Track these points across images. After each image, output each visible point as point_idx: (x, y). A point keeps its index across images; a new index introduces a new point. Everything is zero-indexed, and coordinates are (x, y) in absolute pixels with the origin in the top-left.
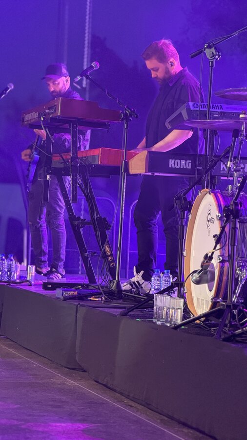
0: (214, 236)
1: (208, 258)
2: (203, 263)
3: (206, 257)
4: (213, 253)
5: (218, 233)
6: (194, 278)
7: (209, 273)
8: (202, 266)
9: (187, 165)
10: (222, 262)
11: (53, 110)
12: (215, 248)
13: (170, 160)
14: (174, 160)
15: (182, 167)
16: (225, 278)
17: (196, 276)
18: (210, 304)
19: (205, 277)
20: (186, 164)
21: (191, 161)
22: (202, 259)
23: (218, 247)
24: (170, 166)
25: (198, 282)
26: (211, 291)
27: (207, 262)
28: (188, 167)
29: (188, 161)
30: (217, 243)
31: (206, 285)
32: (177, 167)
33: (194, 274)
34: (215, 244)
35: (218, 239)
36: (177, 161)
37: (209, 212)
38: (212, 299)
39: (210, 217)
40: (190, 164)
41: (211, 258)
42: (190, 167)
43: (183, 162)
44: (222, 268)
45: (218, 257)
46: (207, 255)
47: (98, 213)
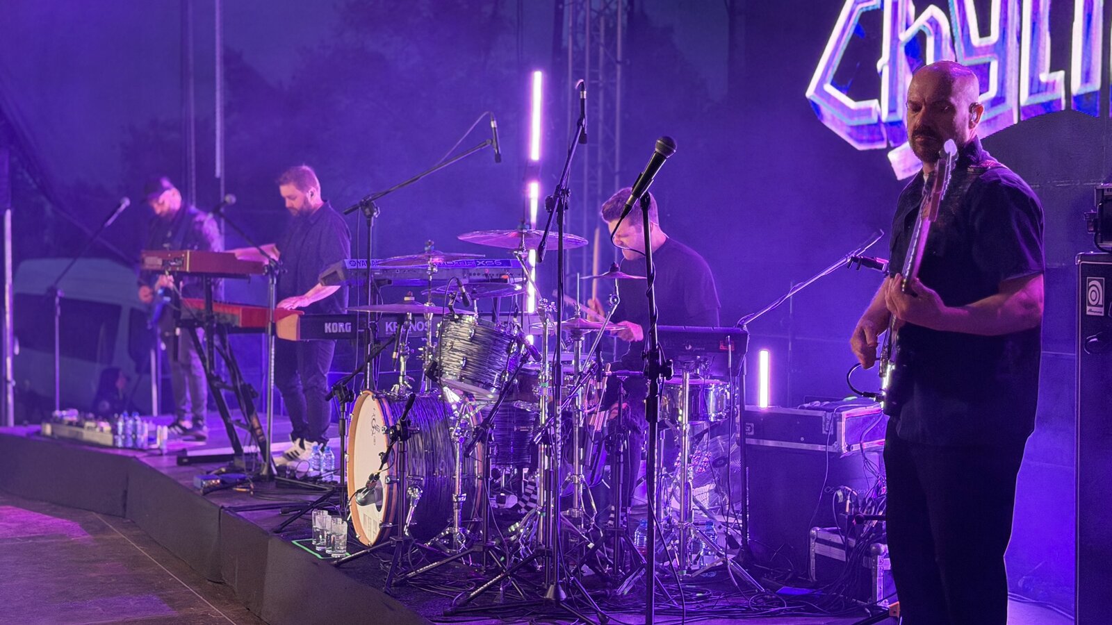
0: (380, 455)
1: (374, 478)
2: (368, 483)
3: (372, 477)
4: (379, 473)
5: (385, 451)
6: (359, 499)
7: (375, 492)
8: (367, 486)
9: (346, 328)
10: (390, 483)
11: (181, 262)
12: (381, 469)
13: (326, 324)
14: (330, 324)
15: (340, 331)
16: (394, 501)
17: (361, 496)
18: (378, 530)
19: (372, 497)
20: (344, 327)
21: (350, 324)
22: (368, 479)
23: (386, 466)
24: (326, 331)
25: (363, 503)
26: (379, 511)
27: (373, 482)
28: (347, 331)
29: (347, 324)
30: (383, 462)
31: (374, 504)
32: (334, 331)
33: (359, 494)
34: (381, 463)
35: (385, 458)
36: (333, 324)
37: (373, 417)
38: (380, 525)
39: (374, 424)
40: (350, 327)
41: (377, 477)
42: (350, 331)
43: (341, 325)
44: (390, 489)
45: (386, 478)
46: (372, 475)
47: (241, 379)
